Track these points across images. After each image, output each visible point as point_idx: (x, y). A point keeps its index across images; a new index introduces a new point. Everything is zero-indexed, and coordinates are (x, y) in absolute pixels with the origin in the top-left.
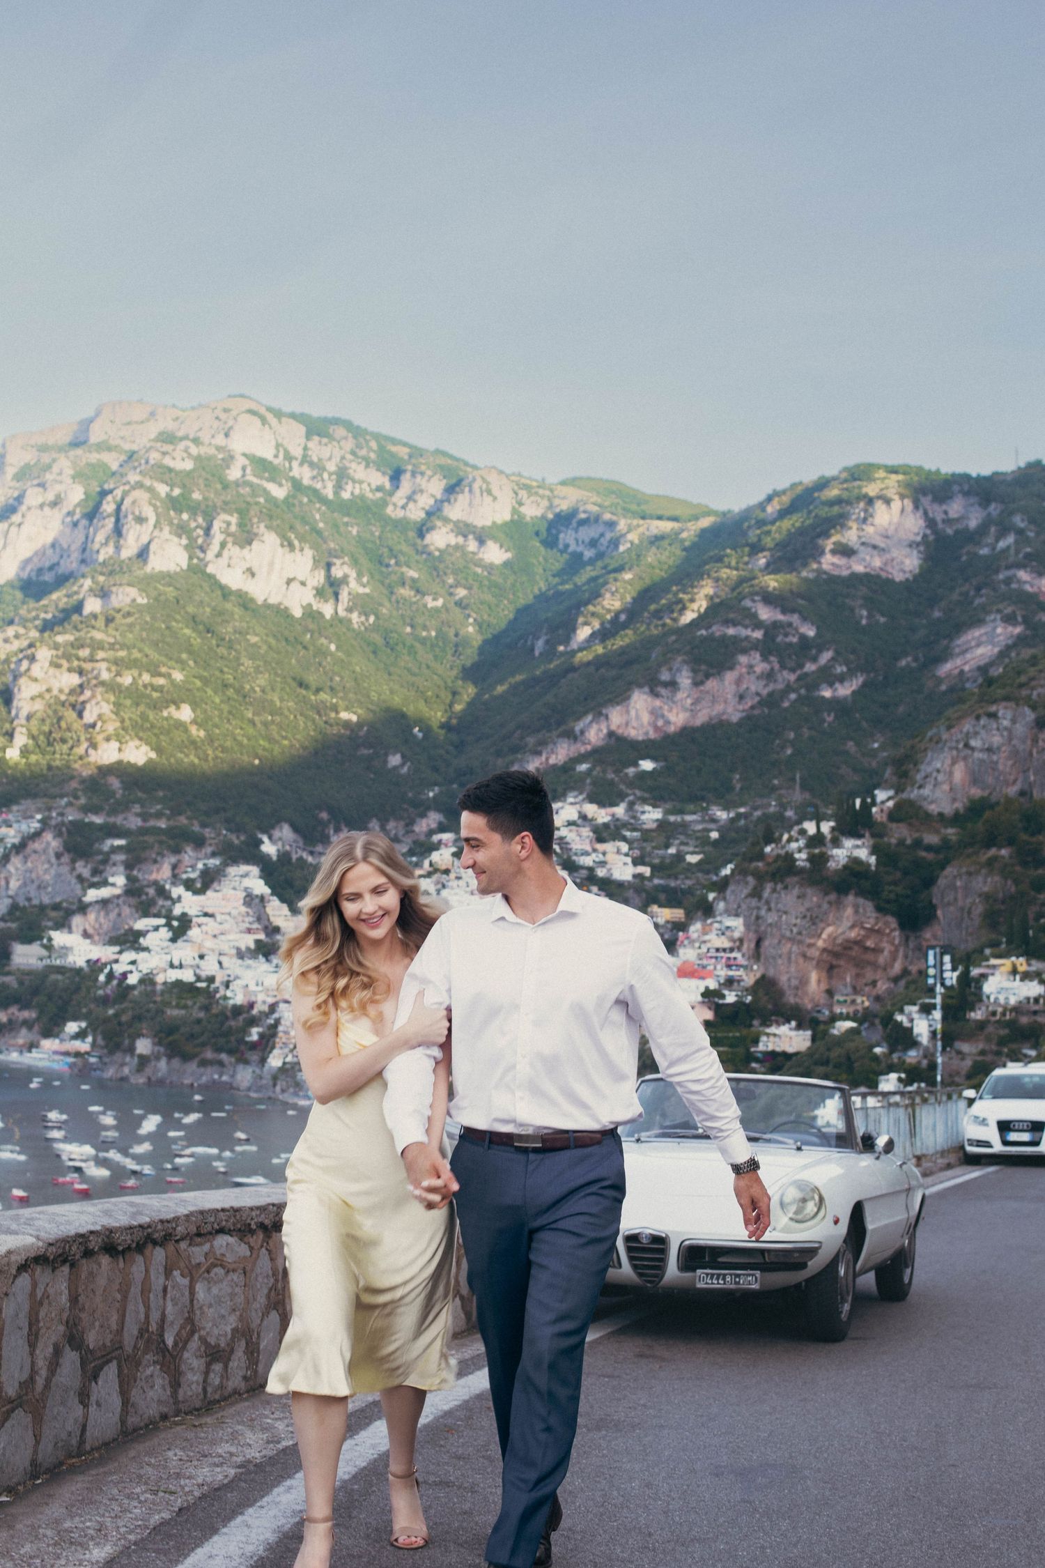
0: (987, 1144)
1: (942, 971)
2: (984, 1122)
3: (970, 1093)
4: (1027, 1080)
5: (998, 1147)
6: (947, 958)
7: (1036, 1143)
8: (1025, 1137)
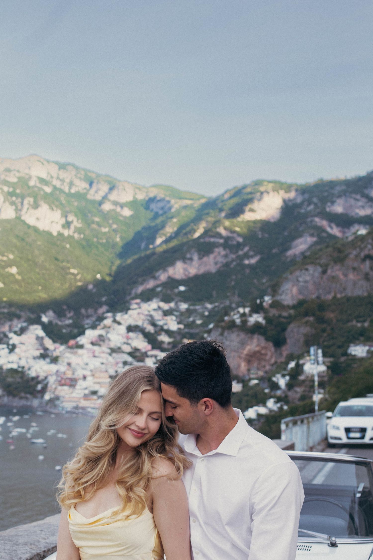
0: (339, 439)
1: (317, 357)
2: (338, 428)
3: (329, 414)
4: (356, 408)
5: (345, 440)
6: (320, 352)
7: (363, 437)
8: (358, 435)
